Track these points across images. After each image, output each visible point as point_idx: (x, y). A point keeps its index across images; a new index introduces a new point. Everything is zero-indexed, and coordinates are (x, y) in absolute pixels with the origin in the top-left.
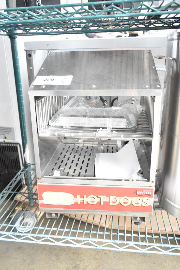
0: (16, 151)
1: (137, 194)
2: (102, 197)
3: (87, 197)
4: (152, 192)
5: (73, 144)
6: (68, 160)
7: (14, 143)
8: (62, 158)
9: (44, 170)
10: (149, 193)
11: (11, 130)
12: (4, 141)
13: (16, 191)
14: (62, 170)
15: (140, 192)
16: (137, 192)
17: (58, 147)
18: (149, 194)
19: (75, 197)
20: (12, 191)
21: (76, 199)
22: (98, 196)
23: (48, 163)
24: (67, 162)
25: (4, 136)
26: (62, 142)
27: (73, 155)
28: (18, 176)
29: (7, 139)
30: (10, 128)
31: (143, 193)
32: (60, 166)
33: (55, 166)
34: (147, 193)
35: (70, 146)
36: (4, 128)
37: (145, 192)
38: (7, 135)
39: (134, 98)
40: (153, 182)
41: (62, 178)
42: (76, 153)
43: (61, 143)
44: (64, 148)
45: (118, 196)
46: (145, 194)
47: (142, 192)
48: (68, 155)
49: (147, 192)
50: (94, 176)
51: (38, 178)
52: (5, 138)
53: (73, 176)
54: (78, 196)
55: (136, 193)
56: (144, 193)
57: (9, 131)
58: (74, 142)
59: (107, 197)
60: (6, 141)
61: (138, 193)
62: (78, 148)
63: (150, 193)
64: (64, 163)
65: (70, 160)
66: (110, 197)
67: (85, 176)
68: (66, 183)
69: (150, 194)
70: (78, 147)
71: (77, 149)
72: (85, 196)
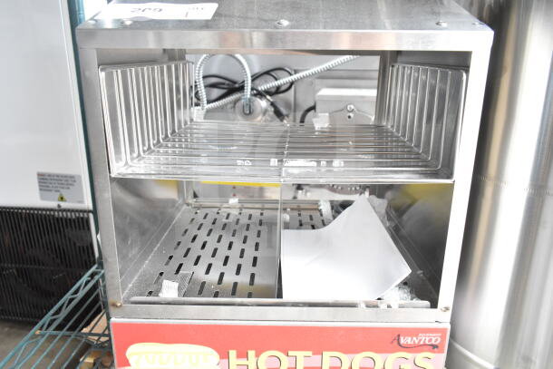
0: (86, 228)
1: (400, 345)
2: (300, 354)
3: (257, 355)
4: (443, 338)
5: (216, 210)
6: (203, 247)
7: (81, 211)
8: (186, 242)
9: (136, 278)
10: (435, 339)
11: (75, 181)
12: (59, 206)
13: (68, 330)
14: (185, 276)
15: (410, 338)
16: (402, 338)
17: (178, 216)
18: (433, 342)
19: (221, 358)
20: (56, 329)
21: (225, 361)
22: (291, 353)
23: (150, 257)
24: (201, 253)
25: (57, 195)
26: (188, 205)
27: (215, 236)
28: (79, 288)
29: (65, 201)
30: (72, 177)
31: (417, 342)
32: (181, 265)
33: (167, 264)
34: (430, 340)
35: (207, 214)
36: (58, 176)
37: (424, 339)
38: (65, 193)
39: (352, 107)
40: (447, 309)
41: (184, 304)
42: (223, 229)
43: (185, 207)
44: (193, 219)
45: (345, 352)
46: (422, 343)
47: (415, 338)
48: (202, 236)
49: (427, 339)
50: (280, 295)
51: (114, 305)
52: (62, 199)
53: (216, 295)
54: (233, 353)
55: (399, 340)
56: (420, 340)
57: (70, 182)
58: (218, 205)
59: (314, 354)
60: (64, 205)
61: (402, 341)
62: (227, 218)
63: (437, 340)
64: (192, 256)
65: (209, 249)
66: (325, 353)
67: (250, 296)
68: (195, 317)
69: (437, 343)
70: (228, 215)
71: (224, 220)
72: (251, 353)
